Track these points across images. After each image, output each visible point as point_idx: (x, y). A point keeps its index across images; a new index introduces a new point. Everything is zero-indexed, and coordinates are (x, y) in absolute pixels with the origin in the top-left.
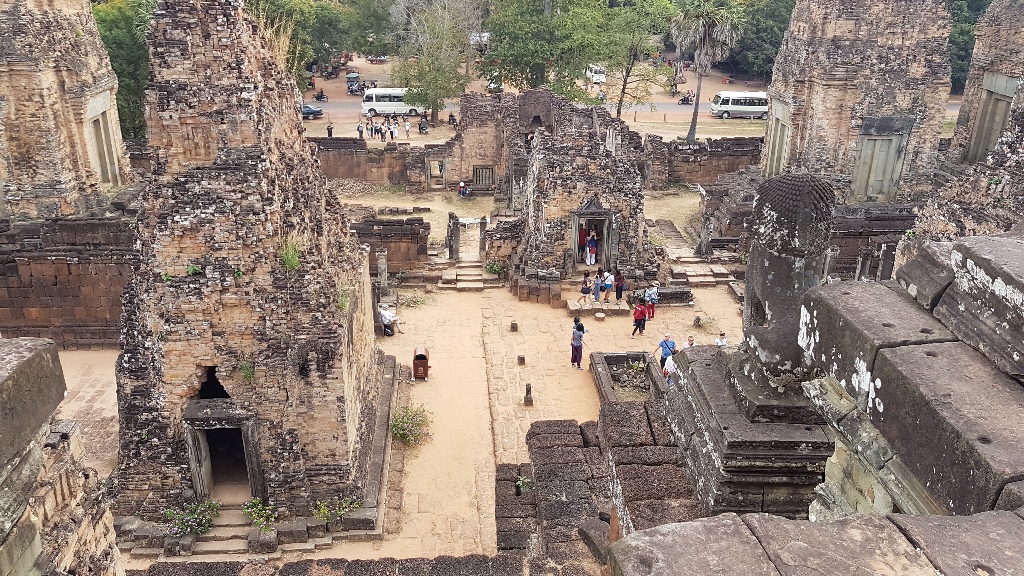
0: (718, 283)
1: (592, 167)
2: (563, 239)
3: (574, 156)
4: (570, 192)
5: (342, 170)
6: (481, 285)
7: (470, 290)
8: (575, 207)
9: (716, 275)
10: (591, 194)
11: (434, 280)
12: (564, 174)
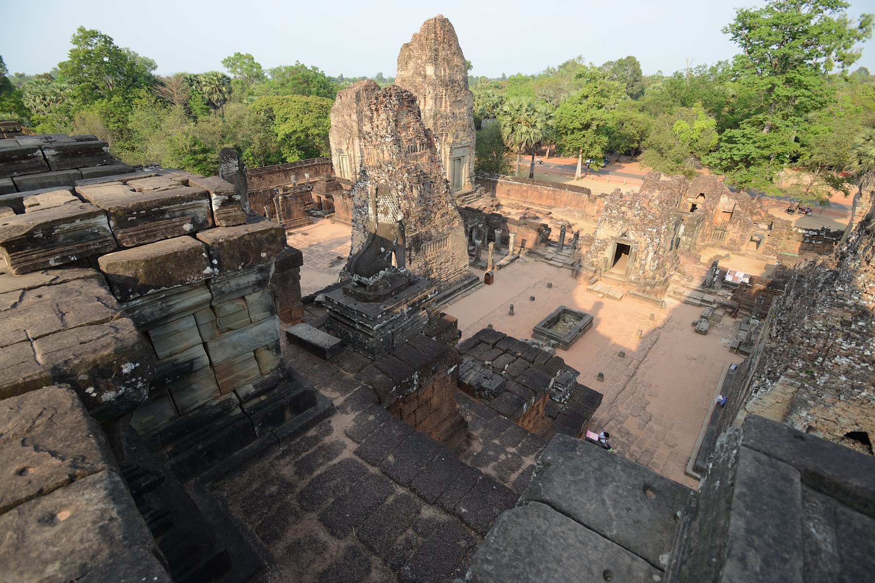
0: (700, 305)
1: (630, 213)
2: (604, 251)
3: (622, 206)
4: (613, 226)
5: (574, 203)
6: (560, 265)
7: (554, 265)
8: (614, 234)
9: (703, 301)
10: (624, 230)
11: (543, 256)
12: (612, 215)
